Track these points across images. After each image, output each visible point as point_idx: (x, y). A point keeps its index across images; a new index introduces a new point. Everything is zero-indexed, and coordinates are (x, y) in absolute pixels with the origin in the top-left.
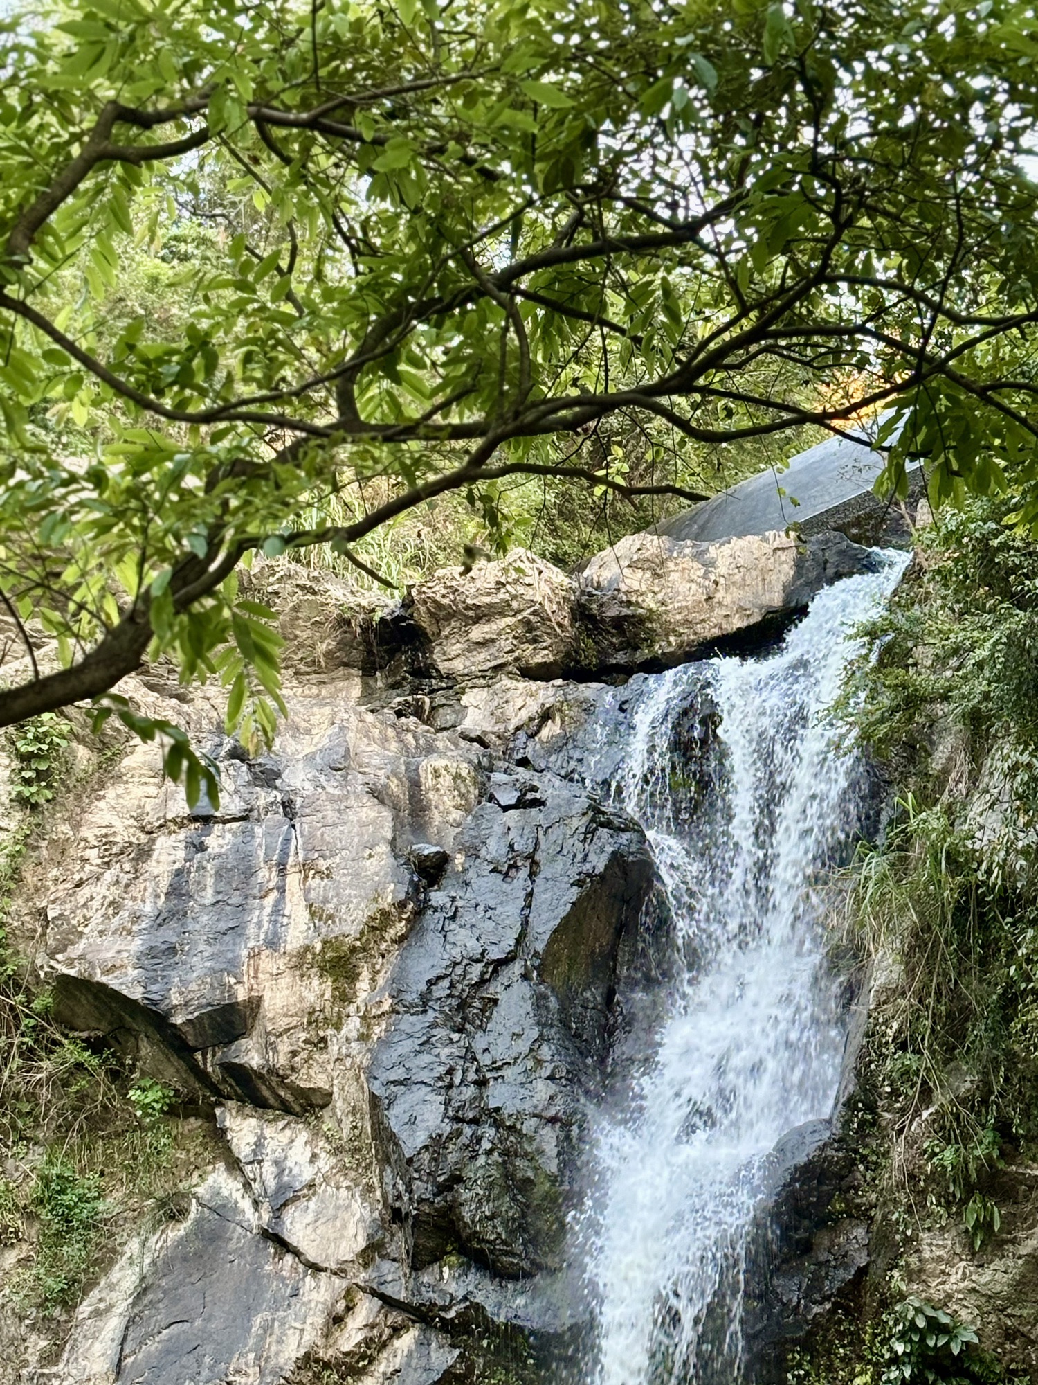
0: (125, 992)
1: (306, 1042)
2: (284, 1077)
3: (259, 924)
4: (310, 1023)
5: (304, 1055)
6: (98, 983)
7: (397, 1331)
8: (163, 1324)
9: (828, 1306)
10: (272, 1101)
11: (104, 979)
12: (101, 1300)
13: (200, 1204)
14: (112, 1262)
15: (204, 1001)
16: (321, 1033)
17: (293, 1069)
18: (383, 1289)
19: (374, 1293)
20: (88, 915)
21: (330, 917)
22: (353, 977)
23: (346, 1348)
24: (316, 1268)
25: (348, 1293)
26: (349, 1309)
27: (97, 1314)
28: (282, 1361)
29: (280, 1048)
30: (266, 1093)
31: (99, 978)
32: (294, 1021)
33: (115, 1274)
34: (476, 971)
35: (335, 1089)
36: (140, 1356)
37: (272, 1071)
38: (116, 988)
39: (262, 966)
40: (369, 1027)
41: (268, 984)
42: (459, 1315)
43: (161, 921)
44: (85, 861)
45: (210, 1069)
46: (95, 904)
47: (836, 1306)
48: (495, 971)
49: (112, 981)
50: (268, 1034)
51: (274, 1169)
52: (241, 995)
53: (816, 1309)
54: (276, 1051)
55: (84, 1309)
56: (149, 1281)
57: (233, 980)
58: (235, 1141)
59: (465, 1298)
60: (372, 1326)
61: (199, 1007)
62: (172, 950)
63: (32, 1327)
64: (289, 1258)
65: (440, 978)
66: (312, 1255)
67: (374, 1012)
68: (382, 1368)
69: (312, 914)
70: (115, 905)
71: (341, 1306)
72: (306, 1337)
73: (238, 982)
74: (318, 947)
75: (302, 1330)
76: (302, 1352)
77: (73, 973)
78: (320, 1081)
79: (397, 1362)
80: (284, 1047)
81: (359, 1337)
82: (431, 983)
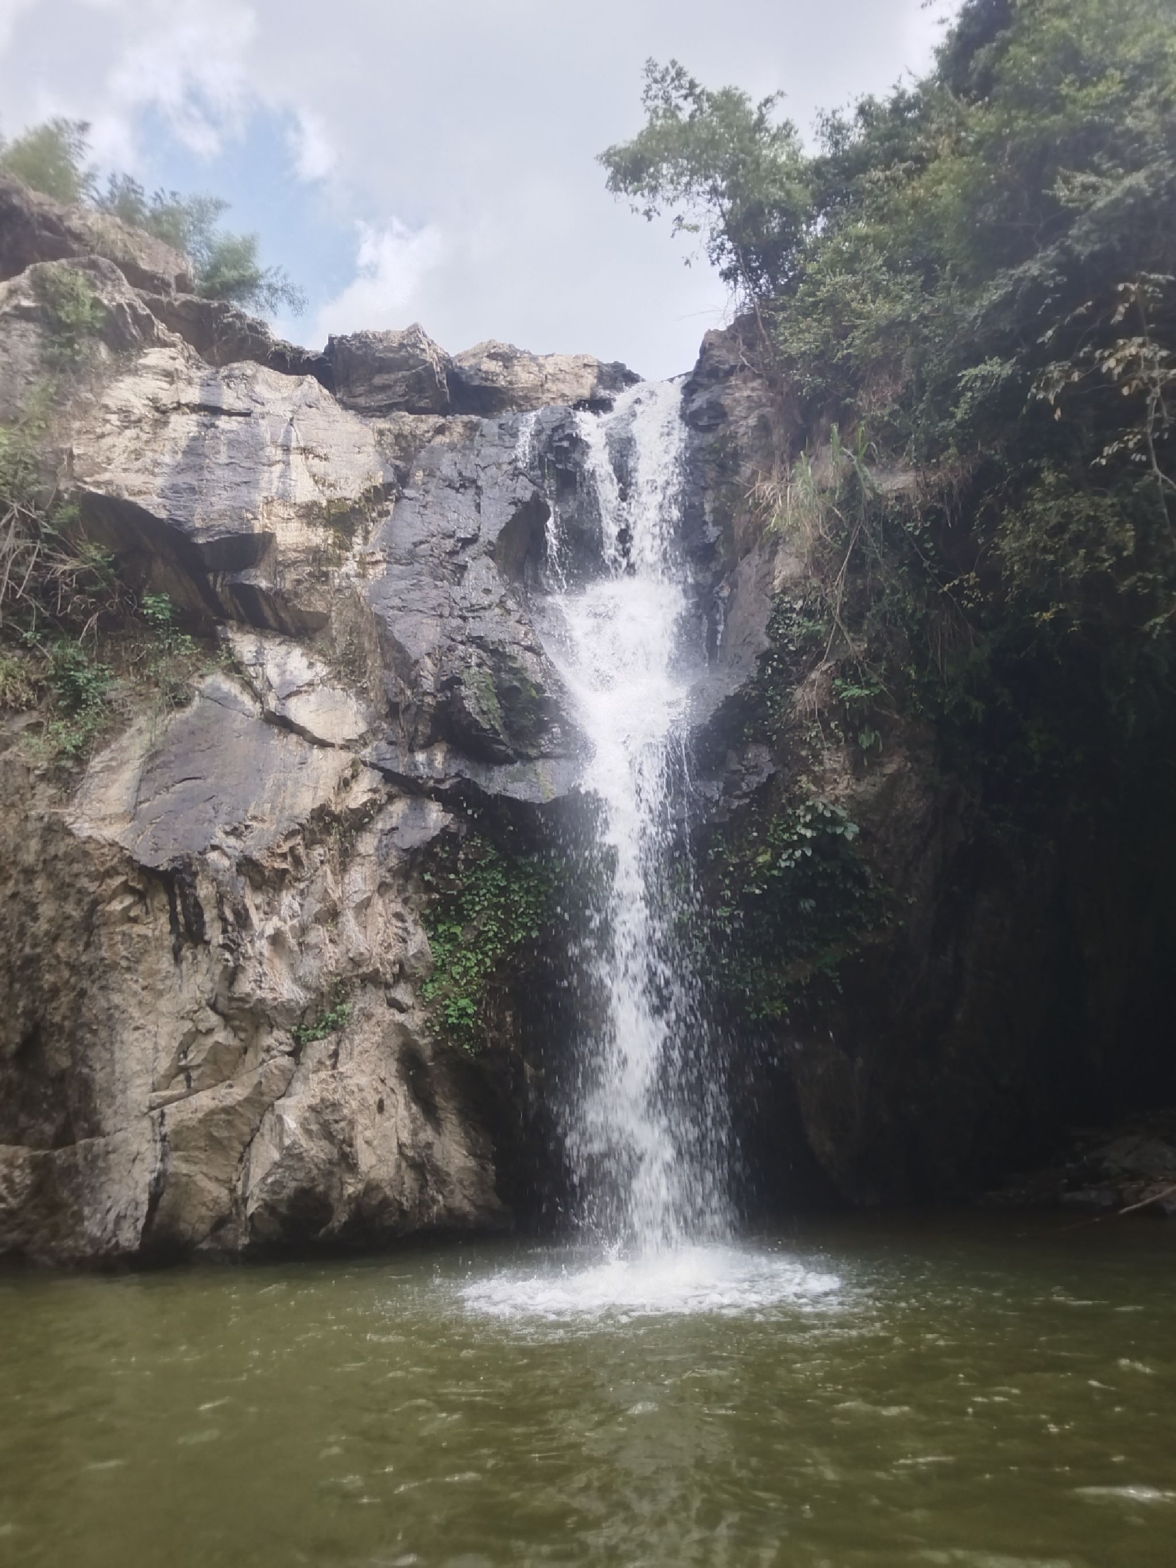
0: (152, 512)
1: (310, 574)
2: (287, 601)
3: (270, 482)
4: (314, 560)
5: (307, 585)
6: (127, 502)
7: (391, 798)
8: (177, 779)
9: (747, 801)
10: (272, 621)
11: (132, 499)
12: (112, 759)
13: (202, 695)
14: (122, 731)
15: (222, 528)
16: (324, 569)
17: (297, 595)
18: (382, 764)
19: (374, 766)
20: (111, 456)
21: (331, 485)
22: (351, 533)
23: (353, 805)
24: (323, 744)
25: (354, 763)
26: (354, 776)
27: (108, 769)
28: (297, 811)
29: (288, 576)
30: (268, 613)
31: (126, 496)
32: (302, 556)
33: (125, 740)
34: (449, 544)
35: (333, 614)
36: (155, 803)
37: (279, 594)
38: (144, 507)
39: (274, 510)
40: (364, 569)
41: (279, 526)
42: (452, 787)
43: (179, 470)
44: (108, 421)
45: (219, 589)
46: (117, 450)
47: (753, 801)
48: (462, 547)
49: (141, 501)
50: (278, 563)
51: (276, 670)
52: (257, 529)
53: (736, 804)
54: (283, 578)
55: (96, 763)
56: (159, 747)
57: (250, 516)
58: (238, 648)
59: (457, 775)
60: (374, 791)
61: (220, 532)
62: (192, 490)
63: (42, 777)
64: (293, 738)
65: (422, 543)
66: (319, 733)
67: (368, 559)
68: (380, 826)
69: (316, 482)
70: (138, 454)
71: (348, 773)
72: (321, 793)
73: (256, 519)
74: (324, 504)
75: (316, 788)
76: (316, 805)
77: (100, 492)
78: (320, 607)
79: (394, 822)
80: (291, 576)
81: (365, 798)
82: (416, 545)
